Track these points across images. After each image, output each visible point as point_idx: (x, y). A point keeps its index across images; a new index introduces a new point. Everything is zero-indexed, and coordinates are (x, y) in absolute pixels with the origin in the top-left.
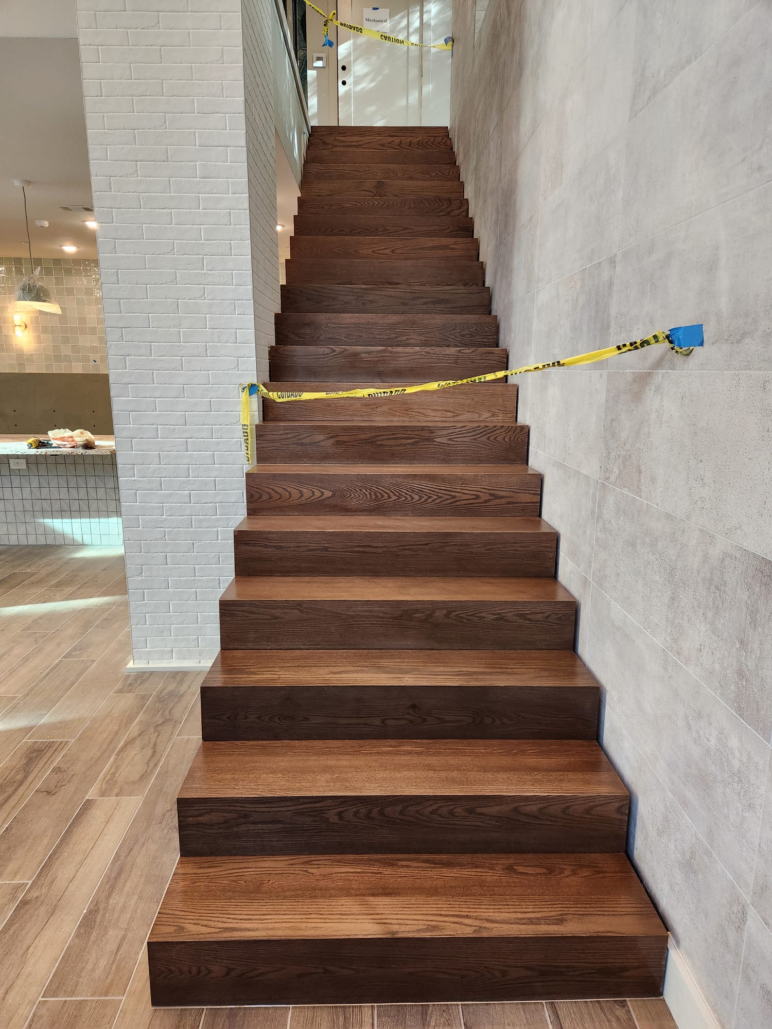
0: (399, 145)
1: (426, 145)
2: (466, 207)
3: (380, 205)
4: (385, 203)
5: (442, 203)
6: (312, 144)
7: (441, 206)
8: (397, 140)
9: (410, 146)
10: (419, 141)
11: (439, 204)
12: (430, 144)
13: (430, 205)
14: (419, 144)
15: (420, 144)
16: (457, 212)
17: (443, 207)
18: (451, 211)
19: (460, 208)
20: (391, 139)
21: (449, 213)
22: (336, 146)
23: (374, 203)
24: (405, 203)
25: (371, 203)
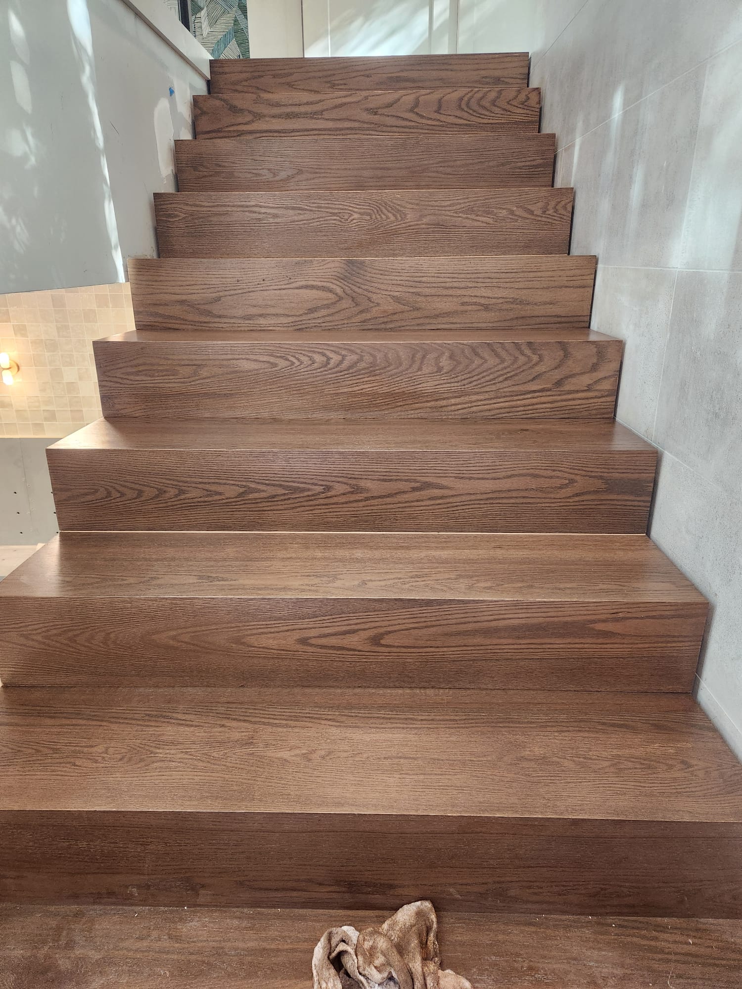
0: (411, 110)
1: (476, 108)
2: (614, 366)
3: (346, 364)
4: (361, 359)
5: (541, 357)
6: (204, 113)
7: (536, 364)
8: (408, 98)
9: (438, 111)
10: (461, 99)
11: (530, 359)
12: (487, 105)
13: (503, 361)
14: (460, 106)
15: (464, 106)
16: (586, 380)
17: (541, 368)
18: (567, 377)
19: (594, 368)
20: (391, 96)
21: (559, 383)
22: (259, 116)
23: (329, 359)
24: (424, 357)
25: (318, 358)
